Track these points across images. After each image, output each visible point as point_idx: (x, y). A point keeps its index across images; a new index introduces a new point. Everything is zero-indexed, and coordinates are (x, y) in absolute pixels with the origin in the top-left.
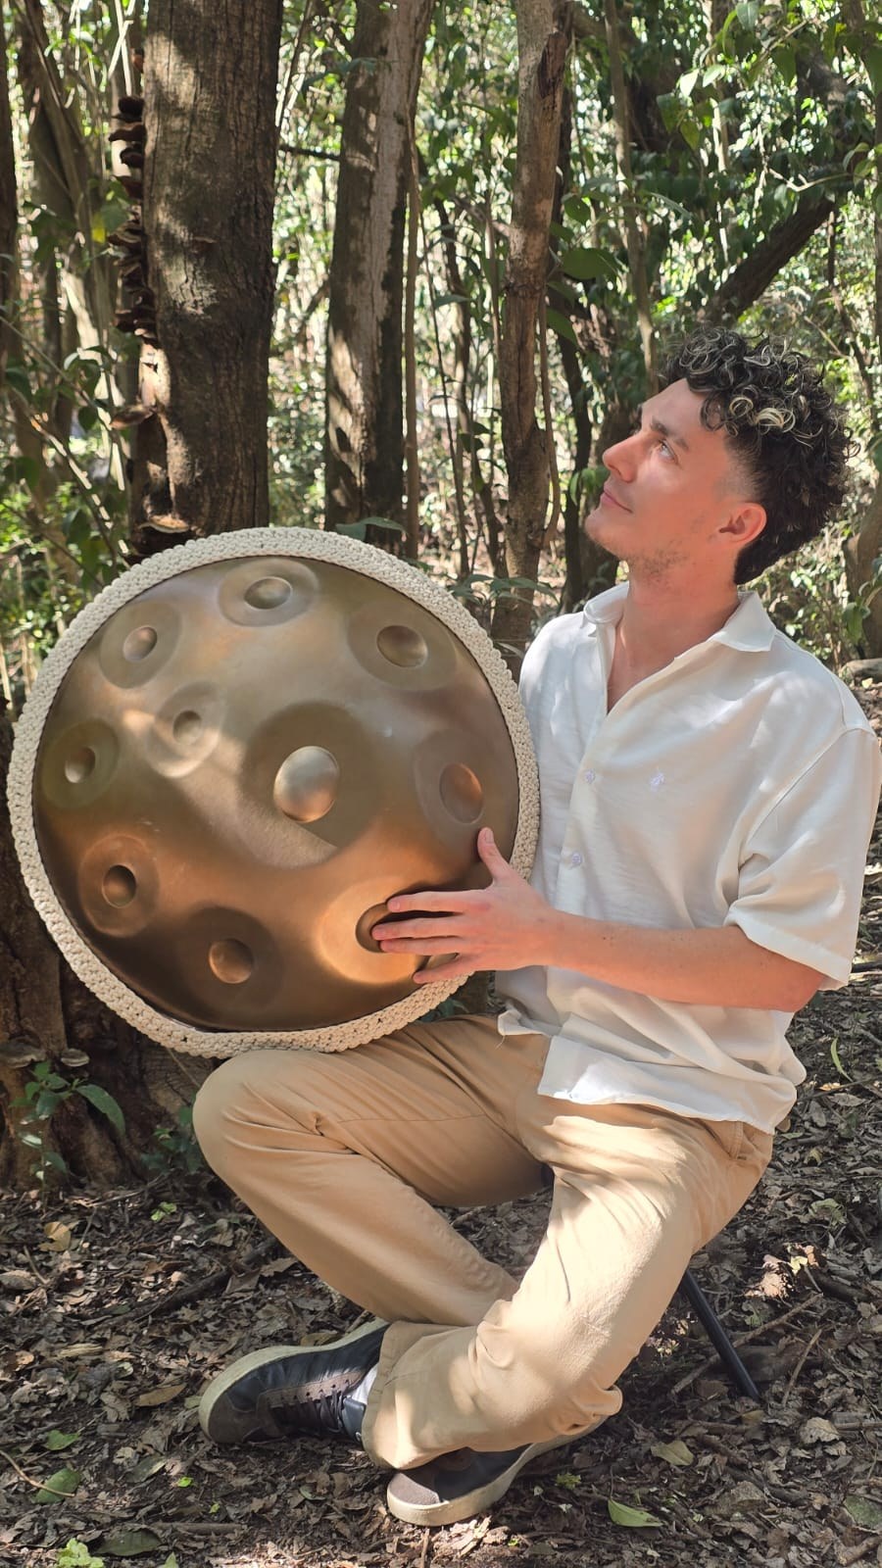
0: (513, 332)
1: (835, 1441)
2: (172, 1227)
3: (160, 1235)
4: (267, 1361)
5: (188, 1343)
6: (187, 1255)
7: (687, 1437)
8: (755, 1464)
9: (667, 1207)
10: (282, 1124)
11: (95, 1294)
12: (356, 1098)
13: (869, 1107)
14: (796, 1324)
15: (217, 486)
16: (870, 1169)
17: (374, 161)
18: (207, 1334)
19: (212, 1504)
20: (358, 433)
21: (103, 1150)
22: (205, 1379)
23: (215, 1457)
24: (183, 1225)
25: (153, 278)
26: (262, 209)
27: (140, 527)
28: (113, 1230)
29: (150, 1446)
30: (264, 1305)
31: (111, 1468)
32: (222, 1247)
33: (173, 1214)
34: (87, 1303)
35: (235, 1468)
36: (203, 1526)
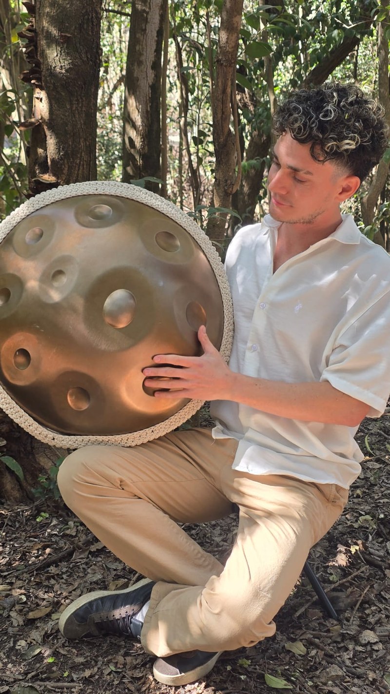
0: (220, 84)
1: (377, 642)
2: (44, 526)
3: (40, 529)
4: (93, 599)
5: (54, 585)
6: (53, 540)
7: (303, 639)
8: (338, 654)
9: (299, 529)
10: (103, 484)
11: (8, 559)
12: (140, 470)
13: (384, 469)
14: (355, 581)
15: (72, 160)
16: (386, 500)
17: (148, 6)
18: (63, 580)
19: (65, 672)
20: (139, 139)
21: (13, 486)
22: (62, 604)
23: (67, 646)
24: (52, 524)
25: (40, 54)
26: (95, 20)
27: (33, 180)
28: (17, 526)
29: (34, 640)
30: (91, 566)
31: (15, 651)
32: (71, 536)
33: (47, 518)
34: (4, 563)
35: (76, 652)
36: (60, 684)
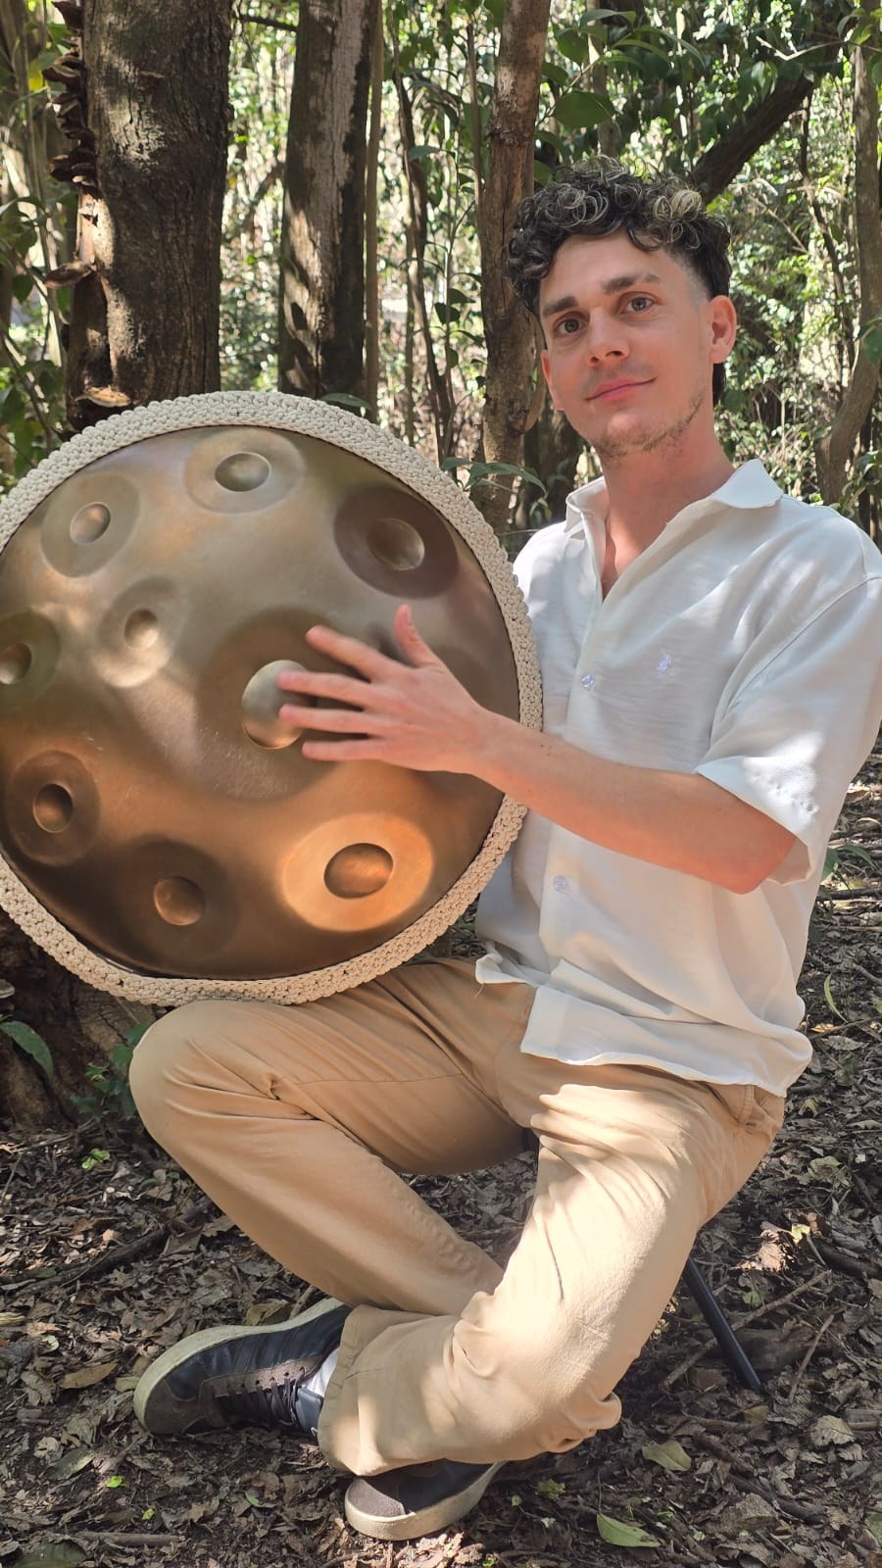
0: (498, 186)
1: (850, 1443)
2: (105, 1177)
3: (91, 1186)
4: (211, 1344)
5: (121, 1313)
6: (120, 1211)
7: (683, 1436)
8: (762, 1471)
9: (671, 1185)
10: (232, 1087)
11: (18, 1253)
12: (317, 1056)
13: (867, 1051)
14: (801, 1304)
15: (163, 355)
16: (871, 1123)
17: (336, 8)
18: (142, 1303)
19: (146, 1509)
20: (315, 309)
21: (29, 1089)
22: (139, 1355)
23: (150, 1452)
24: (117, 1175)
25: (94, 118)
26: (216, 42)
27: (76, 399)
28: (39, 1179)
29: (76, 1436)
30: (205, 1269)
31: (32, 1462)
32: (161, 1202)
33: (105, 1162)
34: (9, 1264)
35: (171, 1464)
36: (134, 1537)
